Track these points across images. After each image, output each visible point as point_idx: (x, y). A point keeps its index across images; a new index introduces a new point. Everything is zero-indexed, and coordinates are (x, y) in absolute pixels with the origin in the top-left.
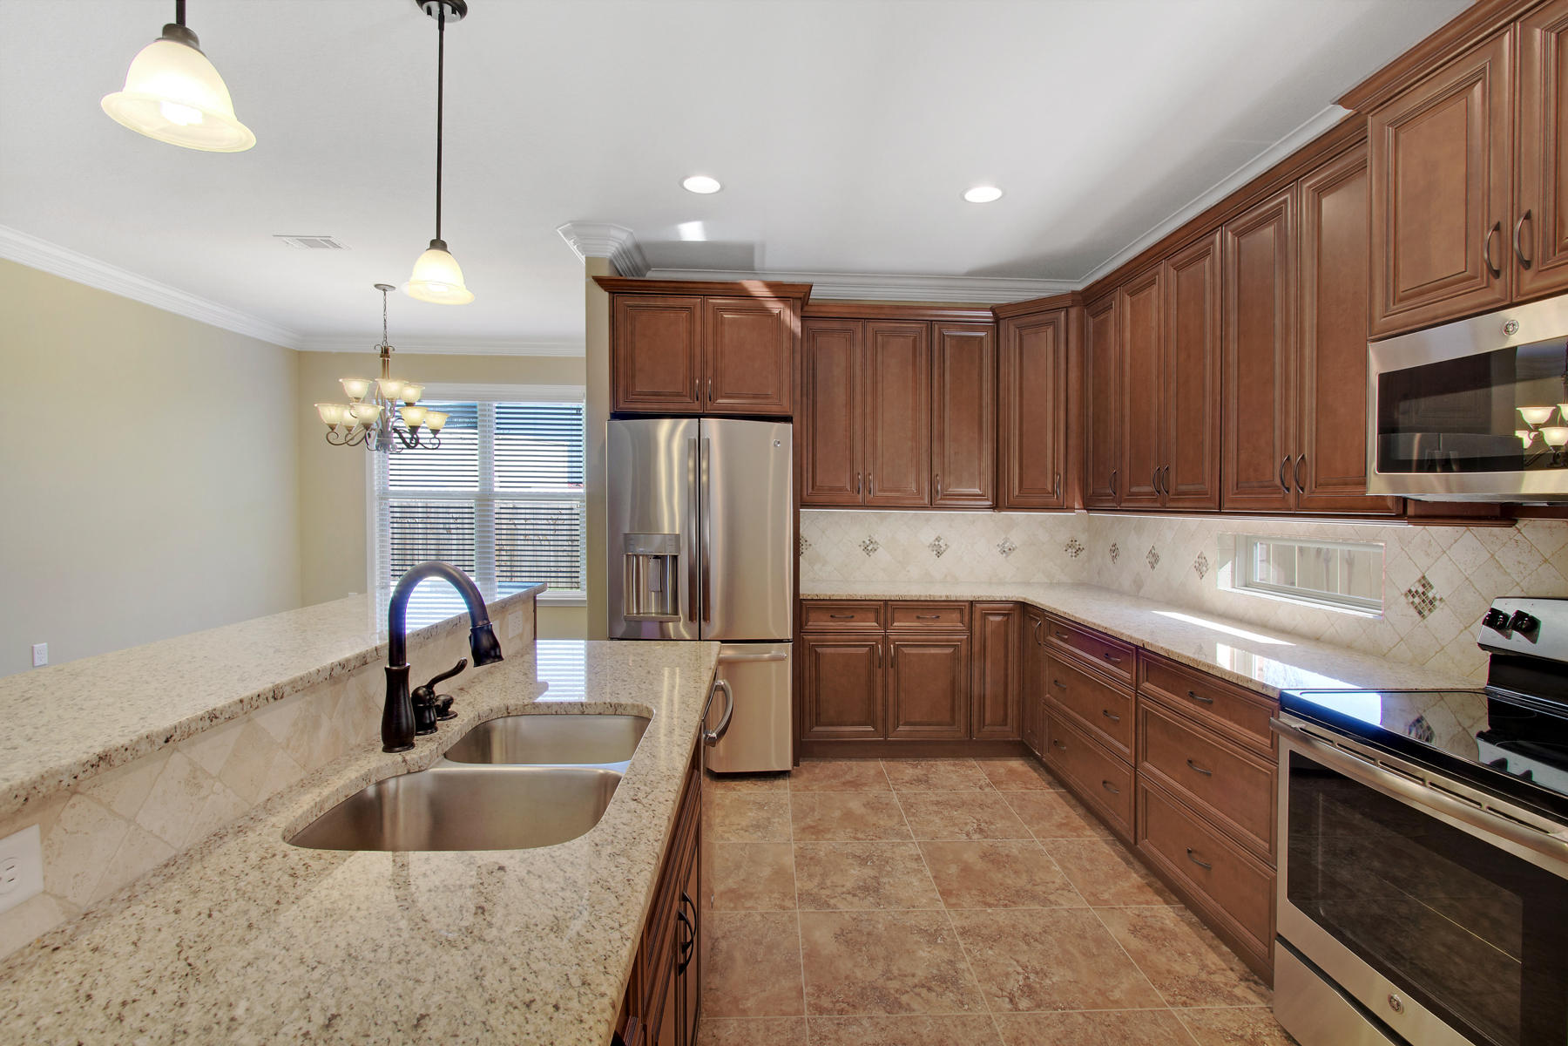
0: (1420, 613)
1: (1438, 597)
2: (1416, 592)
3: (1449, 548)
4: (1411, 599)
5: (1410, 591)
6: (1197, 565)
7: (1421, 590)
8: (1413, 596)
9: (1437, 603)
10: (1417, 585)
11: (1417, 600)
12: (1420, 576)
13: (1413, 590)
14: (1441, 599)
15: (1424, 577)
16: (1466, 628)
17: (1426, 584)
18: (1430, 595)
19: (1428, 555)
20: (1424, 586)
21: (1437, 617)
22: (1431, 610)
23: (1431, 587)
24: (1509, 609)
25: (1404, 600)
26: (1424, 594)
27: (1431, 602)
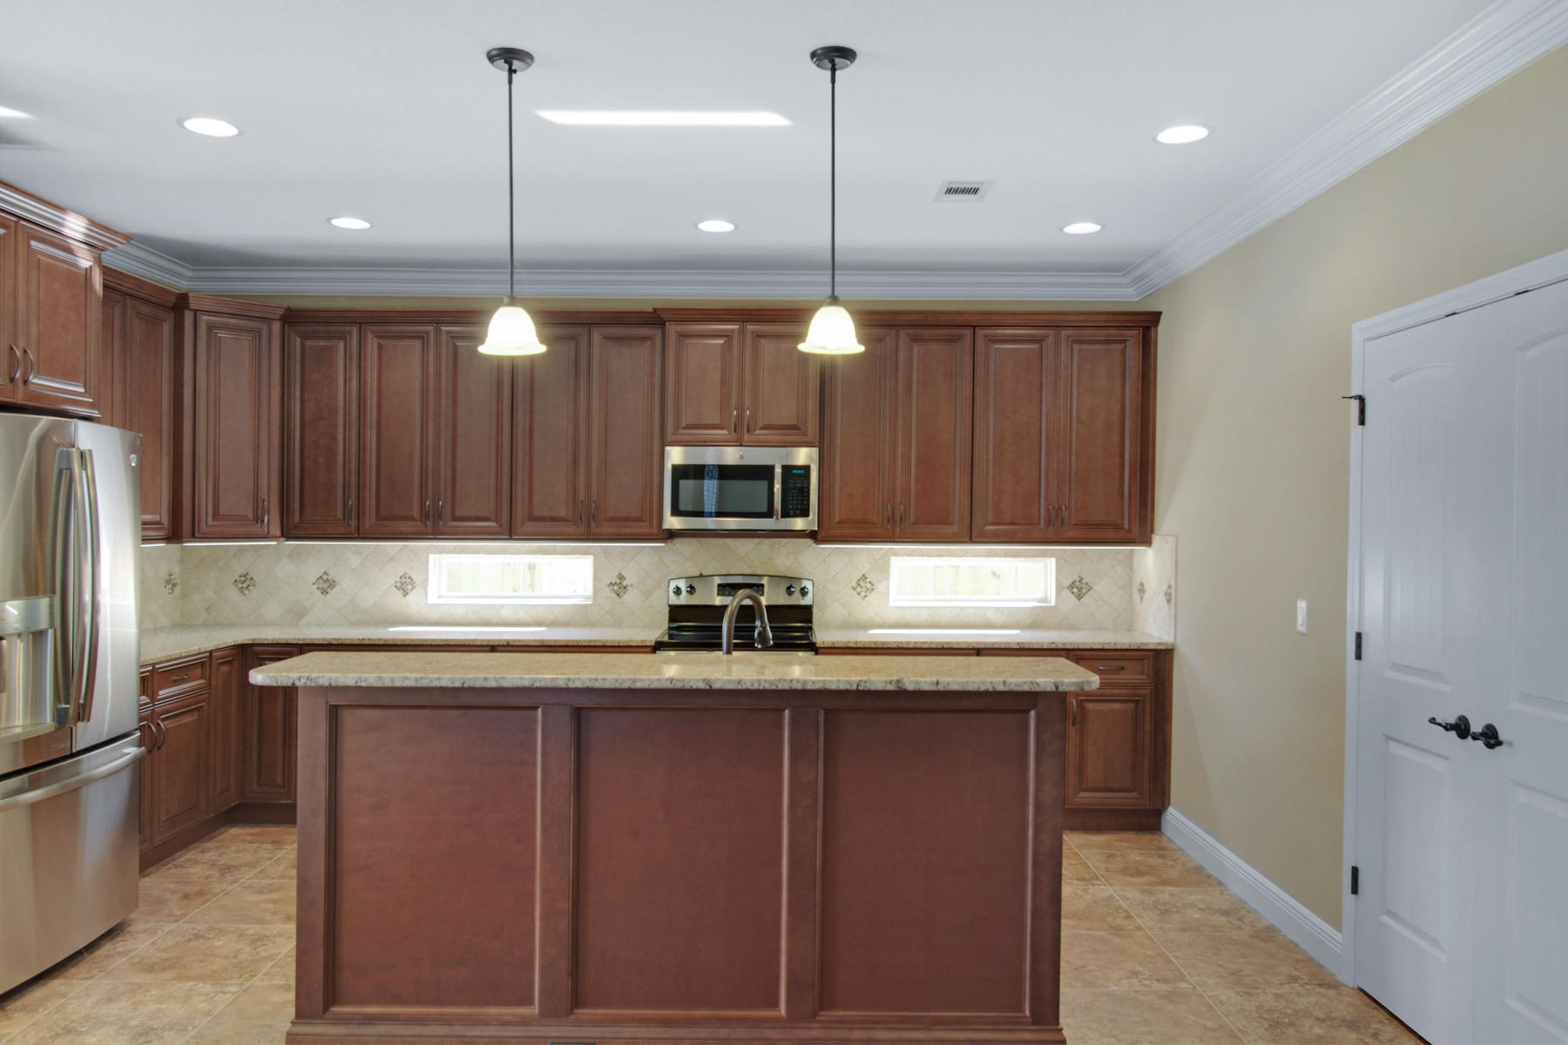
0: (618, 595)
1: (629, 584)
2: (616, 583)
3: (636, 556)
4: (612, 588)
5: (611, 583)
6: (398, 584)
7: (618, 581)
8: (613, 586)
9: (629, 588)
10: (616, 579)
11: (616, 588)
12: (617, 573)
13: (613, 582)
14: (631, 585)
15: (620, 574)
16: (647, 599)
17: (621, 577)
18: (624, 583)
19: (624, 559)
20: (620, 579)
21: (627, 597)
22: (625, 593)
23: (625, 579)
24: (683, 585)
25: (607, 589)
26: (620, 583)
27: (625, 588)
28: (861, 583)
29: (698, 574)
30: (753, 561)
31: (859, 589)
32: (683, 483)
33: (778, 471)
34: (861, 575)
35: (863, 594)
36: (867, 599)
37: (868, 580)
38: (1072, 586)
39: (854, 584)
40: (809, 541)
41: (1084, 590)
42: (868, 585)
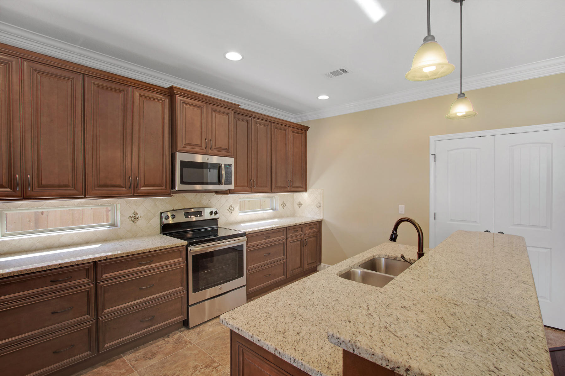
0: (134, 222)
1: (140, 216)
2: (133, 216)
3: (143, 203)
5: (130, 217)
7: (134, 215)
8: (131, 218)
9: (139, 218)
10: (133, 214)
11: (133, 219)
12: (133, 212)
13: (131, 216)
14: (141, 217)
15: (135, 212)
16: (149, 222)
17: (135, 213)
18: (137, 216)
19: (136, 205)
20: (135, 214)
21: (139, 223)
22: (137, 221)
23: (137, 214)
24: (169, 214)
25: (128, 220)
26: (135, 216)
27: (137, 218)
28: (230, 208)
29: (172, 209)
30: (194, 202)
31: (230, 210)
32: (184, 169)
33: (223, 166)
34: (230, 205)
35: (231, 212)
36: (232, 214)
37: (232, 207)
38: (282, 205)
39: (228, 209)
40: (214, 193)
41: (284, 206)
42: (232, 208)
